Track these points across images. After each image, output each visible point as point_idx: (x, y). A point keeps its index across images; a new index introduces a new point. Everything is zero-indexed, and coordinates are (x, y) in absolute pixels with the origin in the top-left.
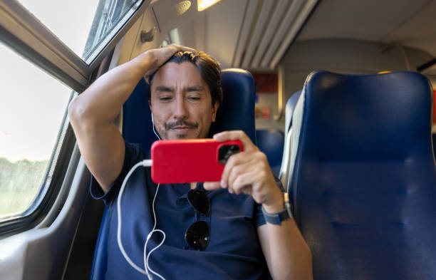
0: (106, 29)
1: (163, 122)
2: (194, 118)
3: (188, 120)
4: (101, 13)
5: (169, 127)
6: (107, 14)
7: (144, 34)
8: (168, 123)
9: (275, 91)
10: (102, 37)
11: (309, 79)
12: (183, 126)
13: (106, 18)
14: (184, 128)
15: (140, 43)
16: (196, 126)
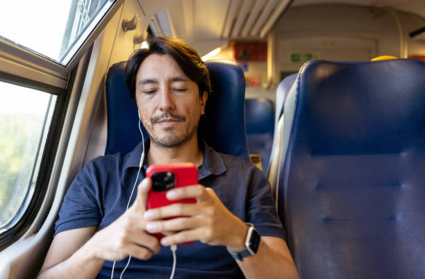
0: (83, 24)
1: (149, 117)
2: (181, 111)
3: (175, 113)
4: (76, 6)
5: (155, 121)
6: (82, 6)
7: (126, 23)
8: (154, 116)
9: (265, 59)
10: (79, 33)
11: (302, 70)
12: (169, 118)
13: (82, 11)
14: (170, 121)
15: (123, 32)
16: (184, 119)
